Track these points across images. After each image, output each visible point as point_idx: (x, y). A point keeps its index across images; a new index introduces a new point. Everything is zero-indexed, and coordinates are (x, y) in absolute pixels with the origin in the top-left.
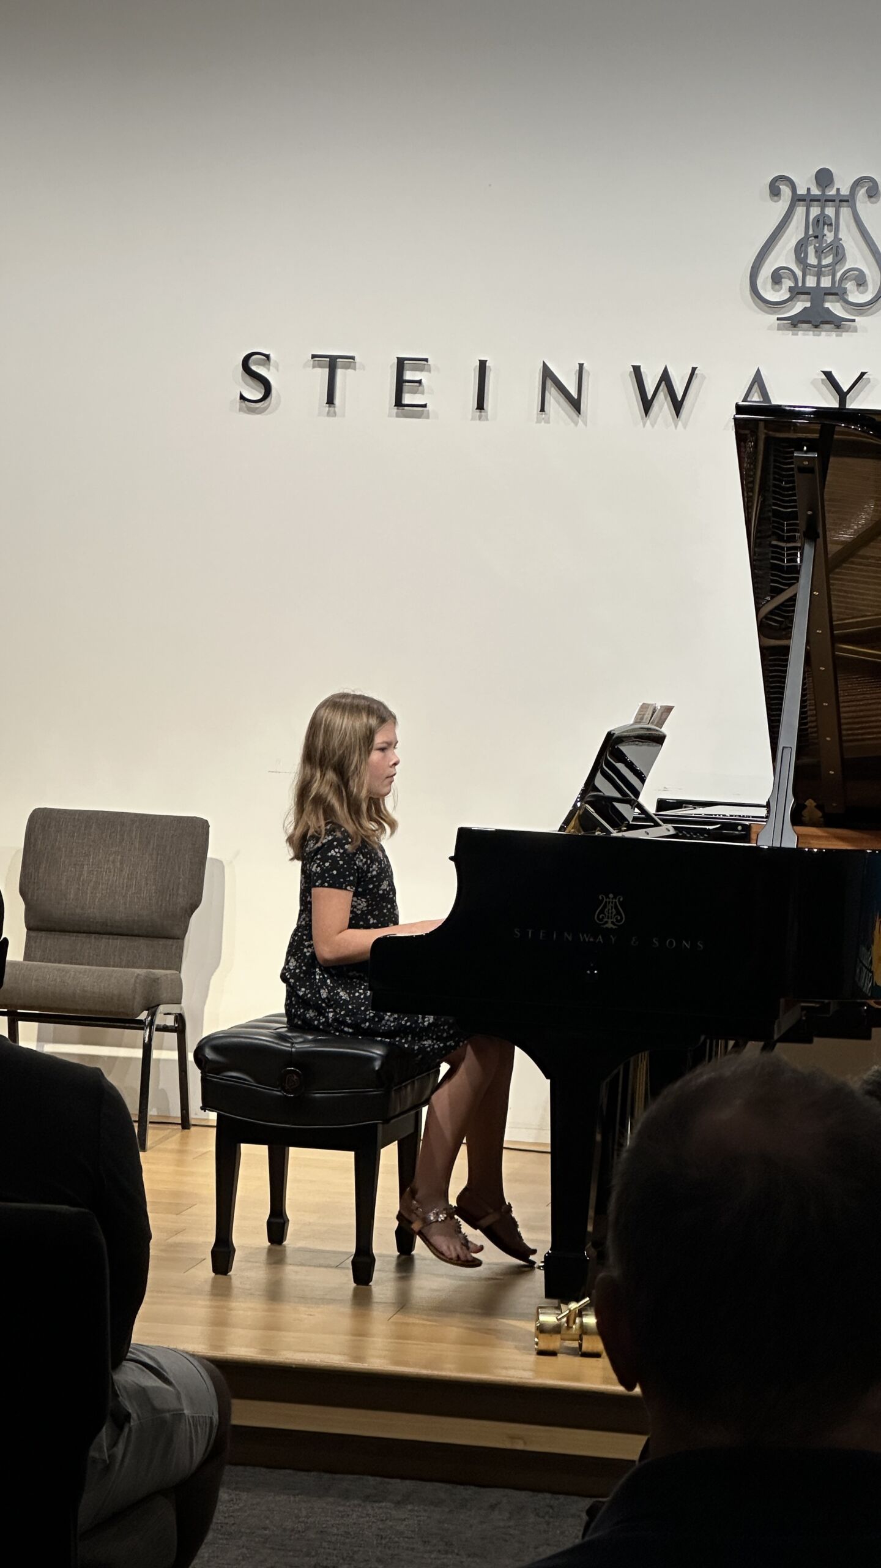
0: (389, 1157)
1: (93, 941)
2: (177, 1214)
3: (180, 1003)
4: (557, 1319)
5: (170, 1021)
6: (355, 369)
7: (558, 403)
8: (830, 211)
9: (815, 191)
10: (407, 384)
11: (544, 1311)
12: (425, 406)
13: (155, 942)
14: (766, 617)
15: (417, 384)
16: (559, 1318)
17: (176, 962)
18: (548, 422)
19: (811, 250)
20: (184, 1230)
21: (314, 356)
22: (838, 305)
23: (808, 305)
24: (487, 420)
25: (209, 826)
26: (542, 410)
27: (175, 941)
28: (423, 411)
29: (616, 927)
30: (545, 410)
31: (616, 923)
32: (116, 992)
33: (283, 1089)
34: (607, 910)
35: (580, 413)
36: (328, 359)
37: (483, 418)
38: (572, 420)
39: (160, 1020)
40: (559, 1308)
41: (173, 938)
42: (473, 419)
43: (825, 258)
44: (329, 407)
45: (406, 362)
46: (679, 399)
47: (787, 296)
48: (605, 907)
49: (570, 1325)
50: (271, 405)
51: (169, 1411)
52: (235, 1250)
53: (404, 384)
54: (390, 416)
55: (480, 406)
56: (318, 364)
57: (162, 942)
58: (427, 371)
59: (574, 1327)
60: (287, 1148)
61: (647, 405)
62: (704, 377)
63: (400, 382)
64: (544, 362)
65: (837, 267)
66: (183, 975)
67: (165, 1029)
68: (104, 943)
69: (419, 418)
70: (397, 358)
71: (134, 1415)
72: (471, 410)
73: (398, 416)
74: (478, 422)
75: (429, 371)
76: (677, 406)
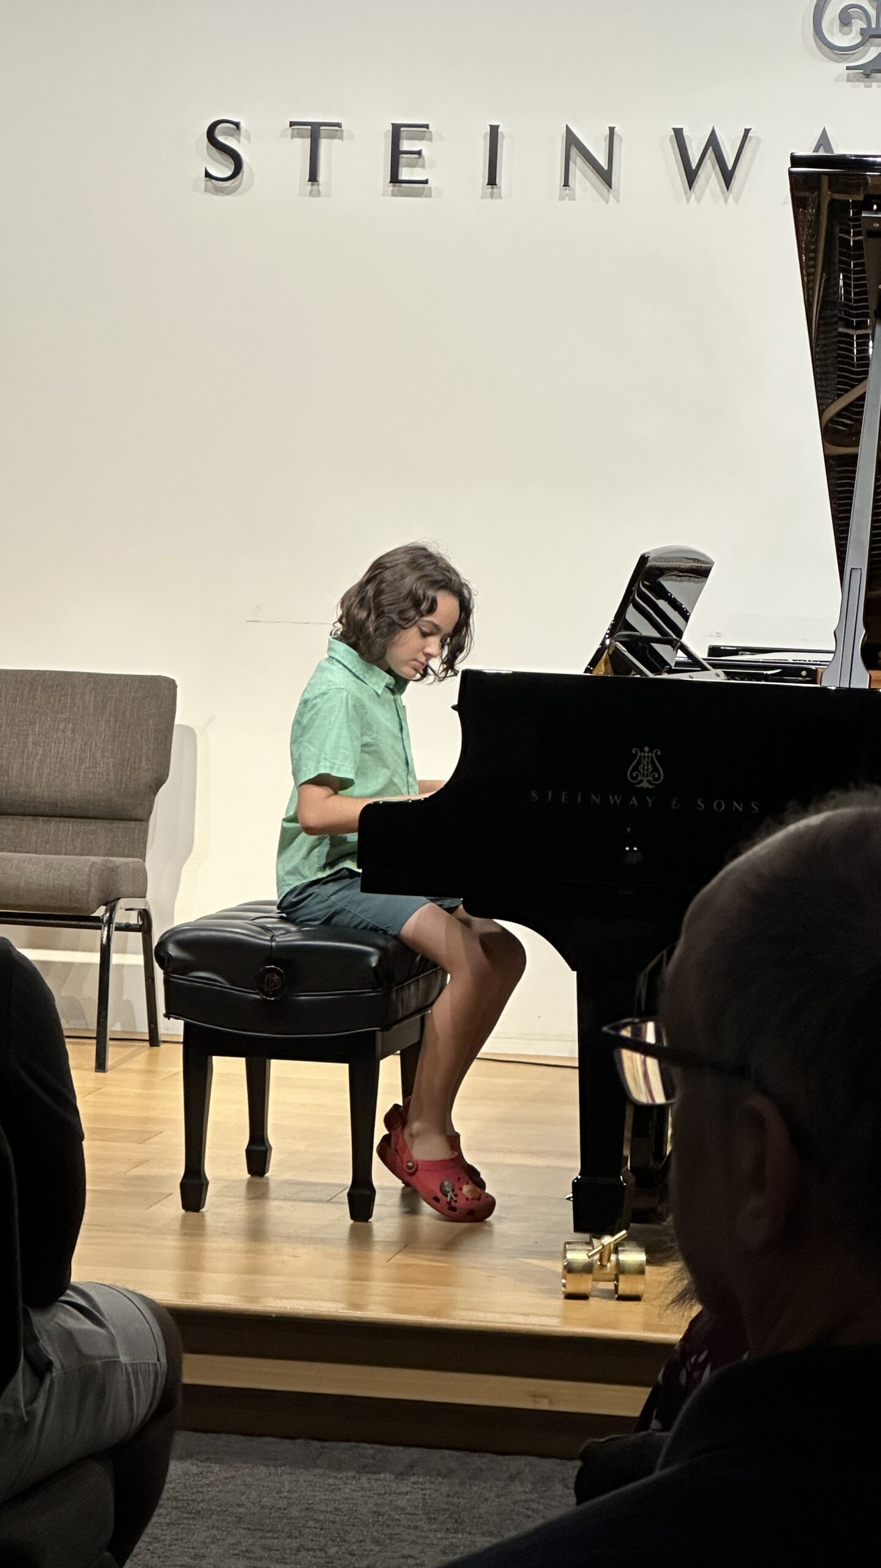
0: (390, 1070)
1: (41, 824)
2: (140, 1143)
3: (145, 897)
4: (589, 1257)
5: (133, 919)
6: (341, 138)
7: (586, 176)
10: (404, 156)
11: (572, 1247)
12: (426, 182)
13: (115, 824)
14: (831, 420)
15: (417, 156)
16: (590, 1254)
17: (139, 849)
18: (573, 198)
20: (148, 1160)
21: (292, 124)
24: (500, 197)
25: (176, 687)
26: (566, 184)
27: (138, 823)
28: (424, 188)
29: (654, 787)
30: (570, 183)
31: (653, 782)
32: (67, 884)
33: (262, 991)
34: (642, 765)
35: (611, 187)
36: (310, 127)
37: (494, 196)
38: (602, 195)
39: (120, 917)
40: (590, 1243)
41: (136, 820)
42: (483, 197)
44: (312, 185)
45: (402, 129)
46: (730, 168)
48: (639, 763)
49: (604, 1263)
50: (243, 184)
51: (100, 1358)
52: (208, 1183)
53: (401, 156)
54: (384, 195)
55: (492, 181)
56: (297, 134)
57: (122, 824)
58: (427, 140)
59: (609, 1265)
60: (268, 1061)
61: (691, 176)
62: (759, 140)
63: (396, 154)
64: (567, 127)
66: (148, 864)
67: (128, 928)
68: (53, 827)
69: (420, 195)
70: (393, 124)
71: (57, 1364)
72: (481, 186)
73: (393, 195)
74: (489, 201)
75: (430, 139)
76: (728, 177)
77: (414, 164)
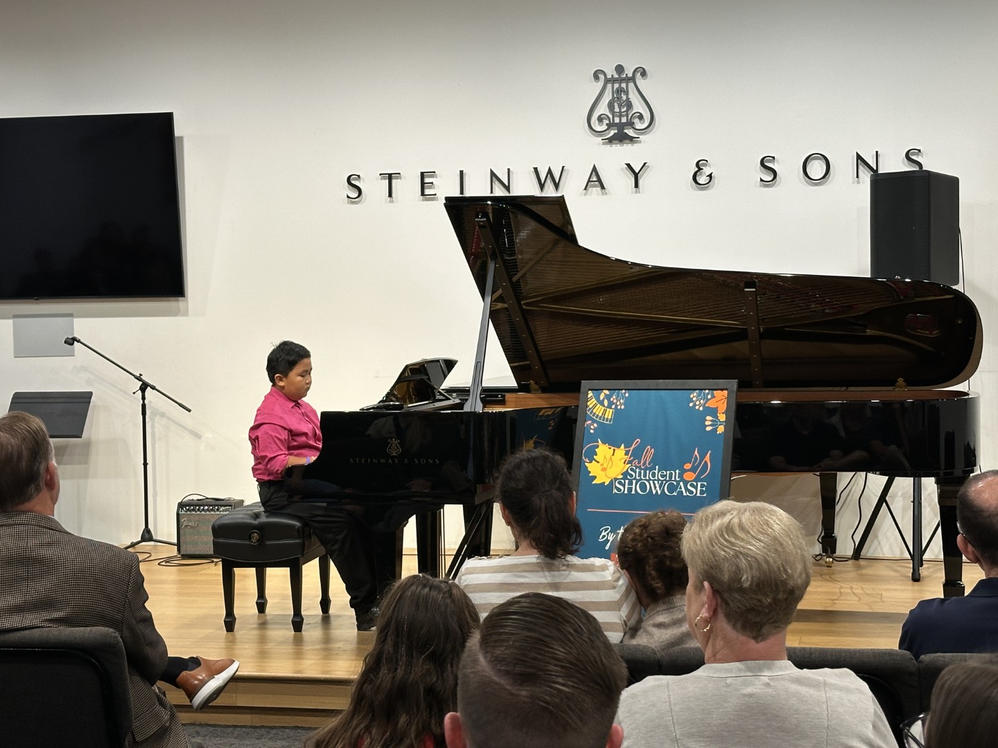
6: (401, 179)
7: (498, 187)
8: (624, 85)
9: (616, 76)
12: (435, 195)
15: (431, 184)
19: (616, 105)
21: (380, 174)
22: (631, 130)
23: (616, 131)
36: (388, 175)
43: (623, 108)
44: (391, 199)
45: (425, 174)
47: (606, 127)
50: (361, 199)
53: (425, 185)
54: (419, 200)
56: (383, 178)
58: (435, 178)
61: (542, 186)
62: (568, 171)
64: (491, 170)
65: (629, 112)
69: (433, 200)
70: (421, 172)
73: (423, 200)
76: (557, 186)
77: (430, 188)
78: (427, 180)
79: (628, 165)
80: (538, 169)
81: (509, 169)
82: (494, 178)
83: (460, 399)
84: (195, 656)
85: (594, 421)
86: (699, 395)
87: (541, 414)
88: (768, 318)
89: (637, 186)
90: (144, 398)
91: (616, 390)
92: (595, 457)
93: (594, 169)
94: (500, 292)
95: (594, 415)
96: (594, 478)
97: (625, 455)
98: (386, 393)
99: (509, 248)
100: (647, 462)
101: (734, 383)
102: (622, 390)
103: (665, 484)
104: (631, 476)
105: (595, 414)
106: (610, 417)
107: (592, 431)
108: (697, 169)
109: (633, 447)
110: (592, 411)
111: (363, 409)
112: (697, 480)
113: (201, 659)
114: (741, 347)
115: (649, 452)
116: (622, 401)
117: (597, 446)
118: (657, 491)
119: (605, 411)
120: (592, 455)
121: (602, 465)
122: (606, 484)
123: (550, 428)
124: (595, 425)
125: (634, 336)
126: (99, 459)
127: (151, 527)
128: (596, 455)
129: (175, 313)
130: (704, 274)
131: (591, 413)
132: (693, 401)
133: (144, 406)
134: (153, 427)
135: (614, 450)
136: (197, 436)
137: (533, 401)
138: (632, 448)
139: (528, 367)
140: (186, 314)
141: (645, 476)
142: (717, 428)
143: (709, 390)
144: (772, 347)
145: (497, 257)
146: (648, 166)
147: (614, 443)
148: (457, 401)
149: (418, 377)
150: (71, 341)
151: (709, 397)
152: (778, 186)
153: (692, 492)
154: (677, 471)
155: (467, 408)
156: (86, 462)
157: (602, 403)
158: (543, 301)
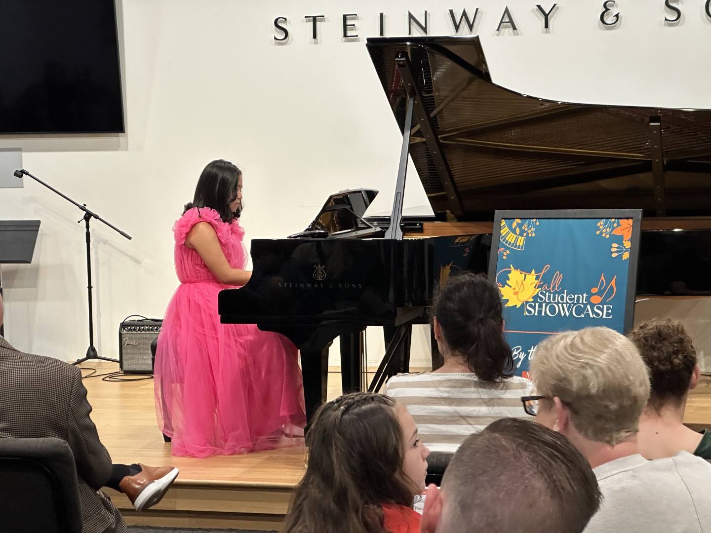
6: (325, 22)
7: (417, 30)
10: (348, 26)
12: (357, 36)
15: (353, 26)
21: (306, 17)
26: (410, 33)
28: (356, 39)
35: (427, 33)
36: (312, 18)
44: (315, 40)
45: (347, 16)
54: (342, 42)
55: (382, 34)
56: (308, 20)
61: (457, 28)
62: (482, 12)
63: (345, 26)
70: (343, 15)
73: (345, 42)
75: (358, 19)
76: (471, 27)
77: (352, 30)
78: (349, 22)
79: (539, 7)
80: (454, 11)
81: (426, 12)
82: (412, 20)
83: (381, 228)
84: (137, 464)
85: (507, 248)
86: (605, 224)
87: (457, 241)
88: (671, 151)
89: (547, 26)
90: (88, 227)
91: (527, 219)
92: (507, 281)
93: (507, 11)
94: (418, 127)
95: (506, 243)
96: (508, 300)
97: (536, 279)
98: (312, 222)
99: (426, 86)
100: (557, 287)
101: (638, 213)
102: (533, 219)
103: (573, 307)
104: (541, 299)
105: (507, 241)
106: (521, 245)
107: (505, 258)
108: (605, 10)
109: (543, 272)
110: (505, 239)
111: (290, 237)
112: (602, 303)
113: (142, 467)
114: (645, 179)
115: (558, 278)
116: (533, 229)
117: (510, 272)
118: (565, 314)
119: (517, 239)
120: (504, 281)
121: (514, 289)
122: (517, 307)
123: (466, 255)
124: (508, 252)
125: (545, 168)
126: (47, 283)
127: (95, 345)
128: (509, 279)
129: (116, 148)
130: (610, 109)
131: (504, 241)
132: (600, 230)
133: (88, 234)
134: (96, 253)
135: (525, 275)
136: (138, 262)
137: (449, 229)
138: (542, 274)
139: (444, 198)
140: (126, 149)
141: (554, 299)
142: (623, 254)
143: (615, 218)
144: (675, 178)
145: (416, 94)
146: (558, 7)
147: (525, 269)
148: (378, 229)
149: (341, 207)
150: (20, 174)
151: (615, 225)
152: (681, 25)
153: (598, 314)
154: (585, 295)
155: (388, 236)
156: (35, 285)
157: (514, 232)
158: (459, 136)
